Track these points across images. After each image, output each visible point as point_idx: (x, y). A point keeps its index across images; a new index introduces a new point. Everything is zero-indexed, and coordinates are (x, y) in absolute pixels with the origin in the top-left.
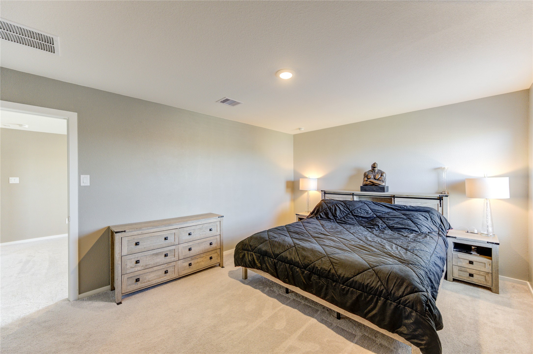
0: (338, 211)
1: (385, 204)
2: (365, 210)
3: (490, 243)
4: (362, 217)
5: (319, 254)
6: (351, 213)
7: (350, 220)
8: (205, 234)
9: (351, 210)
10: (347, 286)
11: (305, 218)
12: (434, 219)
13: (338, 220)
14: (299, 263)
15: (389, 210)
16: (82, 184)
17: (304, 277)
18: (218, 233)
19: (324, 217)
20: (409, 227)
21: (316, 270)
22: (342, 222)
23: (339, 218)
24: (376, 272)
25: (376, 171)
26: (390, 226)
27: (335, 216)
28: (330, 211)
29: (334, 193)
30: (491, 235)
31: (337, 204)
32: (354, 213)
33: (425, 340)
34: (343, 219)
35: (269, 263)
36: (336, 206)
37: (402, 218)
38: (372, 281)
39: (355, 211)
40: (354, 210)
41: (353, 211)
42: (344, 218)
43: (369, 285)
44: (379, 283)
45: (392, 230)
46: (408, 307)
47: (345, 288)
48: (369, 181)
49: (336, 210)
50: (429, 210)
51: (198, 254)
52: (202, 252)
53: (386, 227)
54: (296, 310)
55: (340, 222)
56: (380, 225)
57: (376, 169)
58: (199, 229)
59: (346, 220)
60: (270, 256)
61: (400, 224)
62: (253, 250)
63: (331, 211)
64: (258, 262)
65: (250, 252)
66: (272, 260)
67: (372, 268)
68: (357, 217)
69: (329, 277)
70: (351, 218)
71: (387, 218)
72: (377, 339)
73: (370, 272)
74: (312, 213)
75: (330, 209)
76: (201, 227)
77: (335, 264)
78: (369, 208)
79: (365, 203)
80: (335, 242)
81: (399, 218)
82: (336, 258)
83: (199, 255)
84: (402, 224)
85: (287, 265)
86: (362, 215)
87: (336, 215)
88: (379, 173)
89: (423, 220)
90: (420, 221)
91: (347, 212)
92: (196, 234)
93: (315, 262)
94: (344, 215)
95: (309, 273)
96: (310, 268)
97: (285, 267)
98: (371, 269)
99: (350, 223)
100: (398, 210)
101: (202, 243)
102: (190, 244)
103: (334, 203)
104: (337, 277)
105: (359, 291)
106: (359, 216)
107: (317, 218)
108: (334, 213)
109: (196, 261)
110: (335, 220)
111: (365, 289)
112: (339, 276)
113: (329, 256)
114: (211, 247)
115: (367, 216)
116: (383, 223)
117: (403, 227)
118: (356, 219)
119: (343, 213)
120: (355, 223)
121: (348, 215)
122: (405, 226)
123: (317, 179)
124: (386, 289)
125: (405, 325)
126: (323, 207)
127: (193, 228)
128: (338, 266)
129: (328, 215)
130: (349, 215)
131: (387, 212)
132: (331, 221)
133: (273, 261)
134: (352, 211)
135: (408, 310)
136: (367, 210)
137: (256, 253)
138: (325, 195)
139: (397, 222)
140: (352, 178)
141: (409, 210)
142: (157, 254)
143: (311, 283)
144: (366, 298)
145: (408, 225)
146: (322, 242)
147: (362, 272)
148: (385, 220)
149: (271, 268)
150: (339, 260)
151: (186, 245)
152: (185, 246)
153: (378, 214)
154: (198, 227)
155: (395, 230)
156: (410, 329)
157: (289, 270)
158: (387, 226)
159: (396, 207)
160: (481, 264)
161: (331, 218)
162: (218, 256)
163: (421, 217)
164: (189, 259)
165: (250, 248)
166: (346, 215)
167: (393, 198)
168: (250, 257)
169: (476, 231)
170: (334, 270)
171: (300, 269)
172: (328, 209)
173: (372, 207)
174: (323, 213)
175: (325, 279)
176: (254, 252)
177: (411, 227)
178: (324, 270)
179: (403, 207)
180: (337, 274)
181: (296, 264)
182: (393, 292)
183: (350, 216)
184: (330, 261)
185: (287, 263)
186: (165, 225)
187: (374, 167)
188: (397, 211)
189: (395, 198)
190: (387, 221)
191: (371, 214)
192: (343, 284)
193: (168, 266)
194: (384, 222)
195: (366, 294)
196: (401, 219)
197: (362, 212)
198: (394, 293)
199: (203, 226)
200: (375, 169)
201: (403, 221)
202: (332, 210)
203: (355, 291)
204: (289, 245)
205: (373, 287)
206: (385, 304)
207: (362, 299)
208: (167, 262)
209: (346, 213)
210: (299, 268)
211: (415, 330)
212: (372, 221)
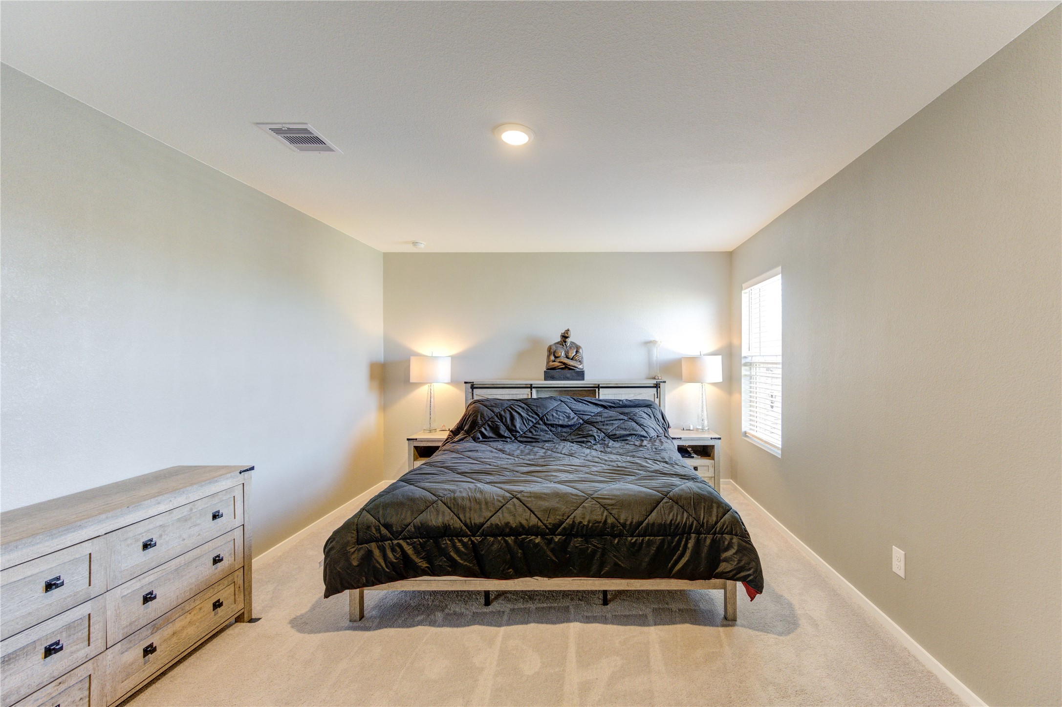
0: (518, 420)
1: (591, 399)
2: (565, 412)
3: (713, 438)
4: (562, 426)
5: (573, 497)
6: (542, 421)
7: (542, 433)
8: (199, 535)
9: (541, 415)
10: (639, 536)
11: (440, 444)
12: (657, 416)
13: (521, 437)
14: (538, 528)
15: (600, 409)
17: (552, 550)
18: (238, 521)
19: (491, 435)
20: (635, 433)
21: (580, 528)
22: (530, 440)
23: (521, 433)
24: (675, 499)
25: (568, 345)
26: (611, 434)
27: (512, 430)
28: (502, 422)
29: (493, 386)
30: (706, 430)
31: (512, 406)
32: (547, 420)
33: (752, 568)
34: (530, 435)
35: (457, 551)
36: (512, 411)
37: (622, 419)
38: (675, 515)
39: (548, 417)
40: (547, 415)
41: (545, 417)
42: (531, 432)
43: (673, 522)
44: (685, 515)
45: (614, 441)
46: (726, 534)
47: (636, 540)
48: (560, 362)
49: (512, 418)
50: (650, 403)
51: (175, 604)
52: (188, 593)
53: (604, 438)
54: (532, 625)
55: (525, 439)
56: (595, 434)
57: (569, 340)
58: (179, 520)
59: (535, 435)
60: (459, 534)
61: (623, 429)
62: (396, 535)
63: (504, 420)
64: (422, 558)
65: (389, 542)
66: (465, 540)
67: (666, 496)
68: (554, 427)
69: (606, 532)
70: (542, 430)
71: (601, 422)
72: (670, 606)
73: (667, 502)
74: (455, 432)
75: (501, 417)
76: (185, 514)
77: (610, 507)
78: (570, 408)
79: (561, 401)
80: (571, 473)
81: (618, 419)
82: (607, 497)
83: (181, 607)
84: (625, 428)
85: (510, 540)
86: (561, 423)
87: (515, 427)
88: (573, 348)
89: (647, 419)
90: (645, 421)
91: (534, 420)
92: (167, 539)
93: (573, 515)
94: (530, 427)
95: (564, 538)
96: (564, 528)
97: (504, 545)
98: (666, 498)
99: (544, 439)
100: (611, 407)
101: (188, 564)
102: (147, 579)
103: (506, 405)
104: (621, 528)
105: (658, 538)
106: (556, 425)
107: (475, 439)
108: (510, 425)
109: (167, 631)
110: (513, 438)
111: (668, 529)
112: (624, 525)
113: (593, 496)
114: (216, 571)
115: (570, 423)
116: (599, 432)
117: (628, 433)
118: (551, 431)
119: (527, 423)
120: (553, 439)
121: (536, 425)
122: (629, 431)
123: (450, 358)
124: (696, 520)
125: (726, 560)
126: (485, 414)
127: (159, 521)
128: (616, 509)
129: (499, 430)
130: (539, 424)
131: (596, 413)
132: (507, 442)
133: (470, 543)
134: (543, 416)
135: (727, 537)
136: (567, 413)
137: (410, 538)
138: (473, 391)
139: (618, 427)
140: (522, 356)
141: (625, 406)
143: (568, 556)
144: (670, 543)
145: (633, 429)
146: (553, 477)
147: (656, 506)
148: (599, 426)
149: (465, 560)
150: (614, 498)
151: (135, 585)
152: (130, 591)
153: (586, 418)
154: (177, 514)
155: (618, 439)
156: (734, 561)
157: (515, 548)
158: (606, 436)
159: (608, 404)
160: (705, 467)
161: (506, 435)
162: (236, 592)
163: (645, 416)
164: (145, 632)
165: (384, 531)
166: (533, 426)
167: (597, 390)
168: (390, 555)
169: (691, 429)
170: (612, 517)
171: (541, 537)
172: (496, 419)
173: (574, 407)
174: (488, 428)
175: (599, 538)
176: (404, 539)
177: (637, 431)
178: (595, 523)
179: (618, 403)
180: (619, 523)
181: (534, 531)
182: (705, 521)
183: (542, 426)
184: (599, 505)
185: (509, 535)
187: (565, 337)
188: (609, 409)
189: (600, 389)
190: (603, 427)
191: (575, 419)
192: (632, 536)
193: (63, 687)
194: (599, 430)
195: (670, 537)
196: (621, 421)
197: (561, 418)
198: (707, 521)
199: (191, 510)
200: (567, 340)
201: (626, 424)
202: (506, 419)
203: (653, 539)
204: (500, 499)
205: (679, 523)
206: (698, 542)
207: (665, 547)
208: (56, 674)
209: (533, 422)
210: (539, 537)
211: (740, 561)
212: (580, 431)
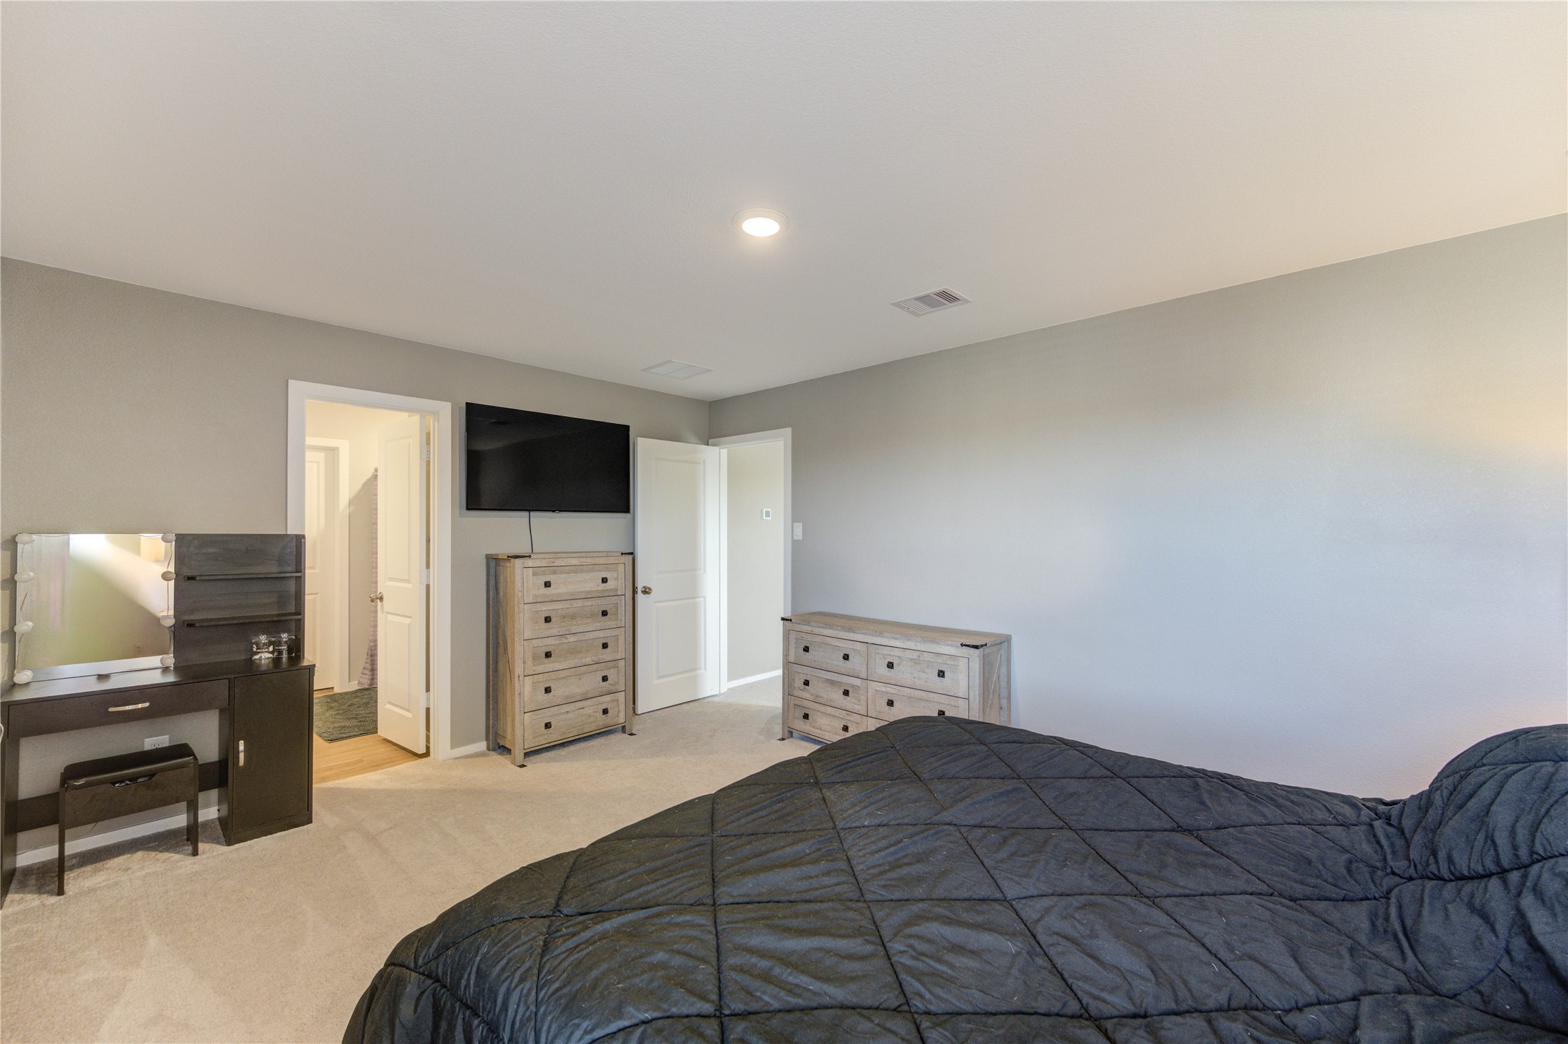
8: (926, 681)
16: (795, 538)
18: (963, 693)
58: (912, 660)
76: (915, 657)
92: (903, 670)
102: (890, 689)
127: (898, 652)
142: (832, 683)
152: (881, 690)
154: (909, 655)
186: (844, 629)
199: (921, 657)
208: (848, 708)
